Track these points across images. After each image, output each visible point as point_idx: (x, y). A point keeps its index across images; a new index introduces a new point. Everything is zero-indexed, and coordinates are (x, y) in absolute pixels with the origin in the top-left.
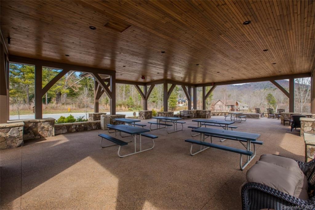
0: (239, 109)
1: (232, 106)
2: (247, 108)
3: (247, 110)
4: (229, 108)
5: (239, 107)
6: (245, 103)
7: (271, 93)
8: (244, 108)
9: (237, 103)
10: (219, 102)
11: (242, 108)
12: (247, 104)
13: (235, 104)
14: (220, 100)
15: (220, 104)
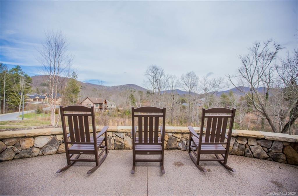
0: (107, 108)
1: (101, 104)
2: (115, 106)
3: (115, 108)
4: (98, 106)
5: (107, 105)
6: (113, 102)
7: (132, 94)
8: (112, 106)
9: (105, 101)
10: (87, 99)
11: (111, 106)
12: (115, 103)
13: (104, 102)
14: (87, 98)
15: (87, 102)
